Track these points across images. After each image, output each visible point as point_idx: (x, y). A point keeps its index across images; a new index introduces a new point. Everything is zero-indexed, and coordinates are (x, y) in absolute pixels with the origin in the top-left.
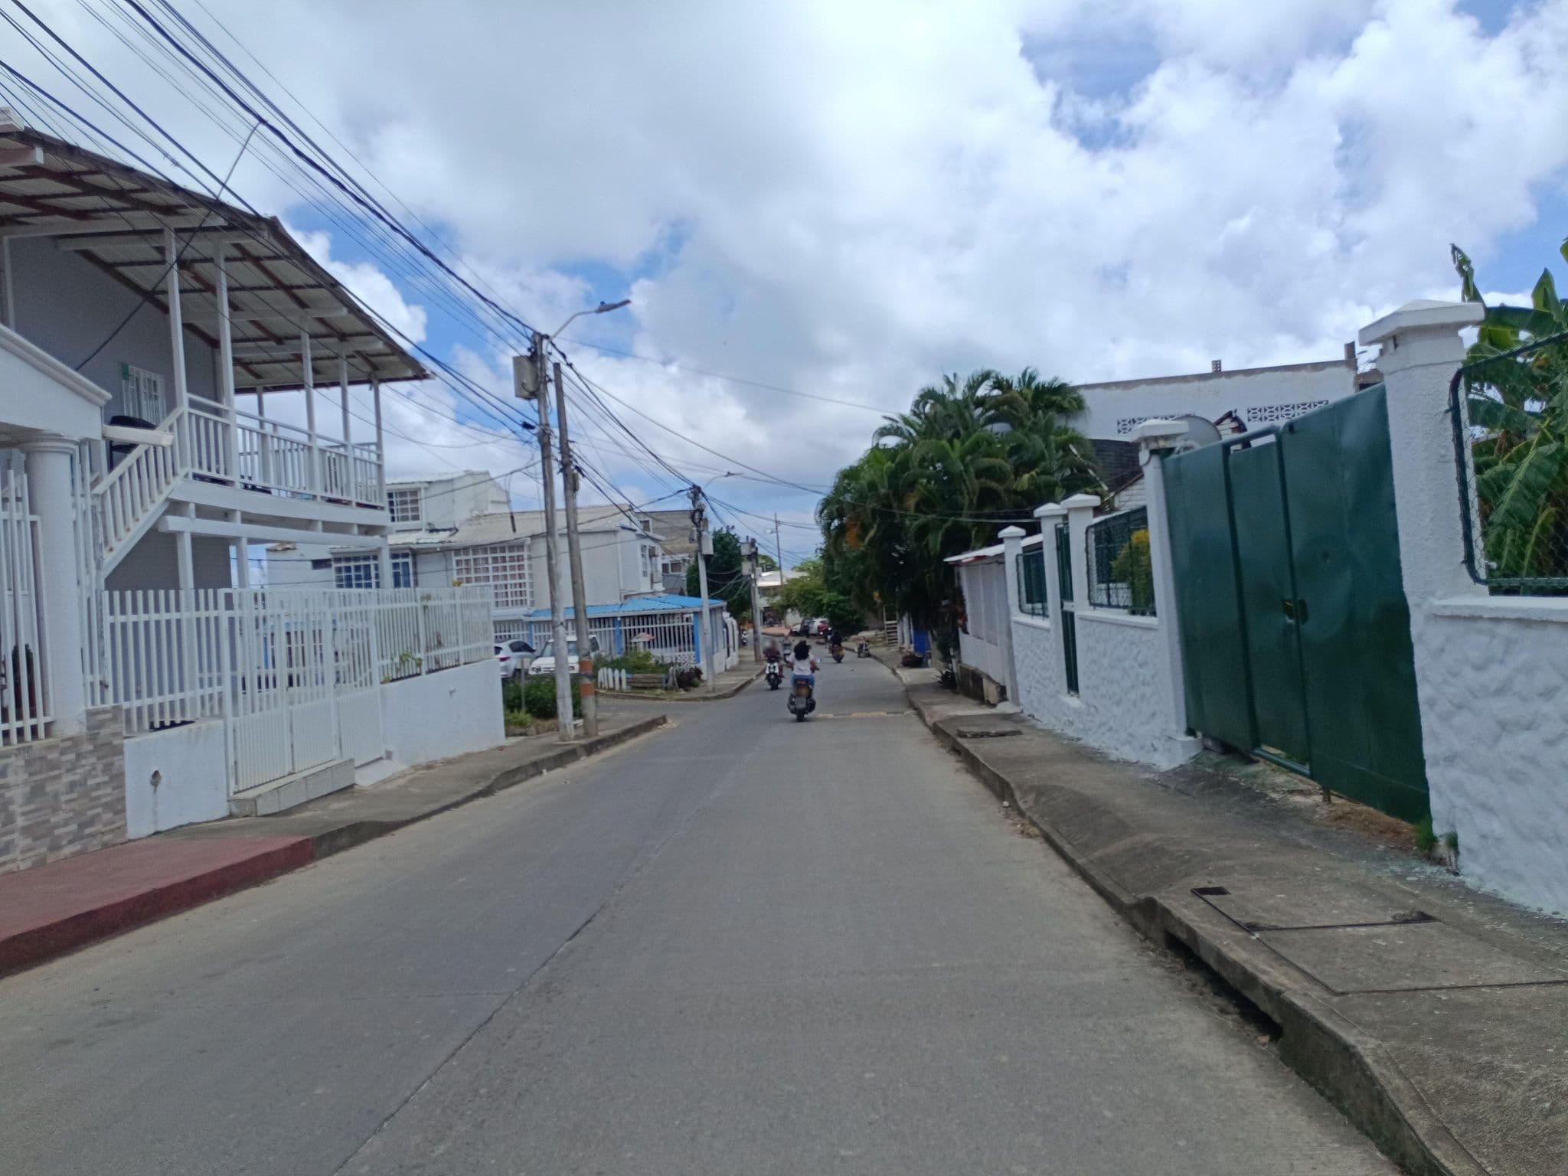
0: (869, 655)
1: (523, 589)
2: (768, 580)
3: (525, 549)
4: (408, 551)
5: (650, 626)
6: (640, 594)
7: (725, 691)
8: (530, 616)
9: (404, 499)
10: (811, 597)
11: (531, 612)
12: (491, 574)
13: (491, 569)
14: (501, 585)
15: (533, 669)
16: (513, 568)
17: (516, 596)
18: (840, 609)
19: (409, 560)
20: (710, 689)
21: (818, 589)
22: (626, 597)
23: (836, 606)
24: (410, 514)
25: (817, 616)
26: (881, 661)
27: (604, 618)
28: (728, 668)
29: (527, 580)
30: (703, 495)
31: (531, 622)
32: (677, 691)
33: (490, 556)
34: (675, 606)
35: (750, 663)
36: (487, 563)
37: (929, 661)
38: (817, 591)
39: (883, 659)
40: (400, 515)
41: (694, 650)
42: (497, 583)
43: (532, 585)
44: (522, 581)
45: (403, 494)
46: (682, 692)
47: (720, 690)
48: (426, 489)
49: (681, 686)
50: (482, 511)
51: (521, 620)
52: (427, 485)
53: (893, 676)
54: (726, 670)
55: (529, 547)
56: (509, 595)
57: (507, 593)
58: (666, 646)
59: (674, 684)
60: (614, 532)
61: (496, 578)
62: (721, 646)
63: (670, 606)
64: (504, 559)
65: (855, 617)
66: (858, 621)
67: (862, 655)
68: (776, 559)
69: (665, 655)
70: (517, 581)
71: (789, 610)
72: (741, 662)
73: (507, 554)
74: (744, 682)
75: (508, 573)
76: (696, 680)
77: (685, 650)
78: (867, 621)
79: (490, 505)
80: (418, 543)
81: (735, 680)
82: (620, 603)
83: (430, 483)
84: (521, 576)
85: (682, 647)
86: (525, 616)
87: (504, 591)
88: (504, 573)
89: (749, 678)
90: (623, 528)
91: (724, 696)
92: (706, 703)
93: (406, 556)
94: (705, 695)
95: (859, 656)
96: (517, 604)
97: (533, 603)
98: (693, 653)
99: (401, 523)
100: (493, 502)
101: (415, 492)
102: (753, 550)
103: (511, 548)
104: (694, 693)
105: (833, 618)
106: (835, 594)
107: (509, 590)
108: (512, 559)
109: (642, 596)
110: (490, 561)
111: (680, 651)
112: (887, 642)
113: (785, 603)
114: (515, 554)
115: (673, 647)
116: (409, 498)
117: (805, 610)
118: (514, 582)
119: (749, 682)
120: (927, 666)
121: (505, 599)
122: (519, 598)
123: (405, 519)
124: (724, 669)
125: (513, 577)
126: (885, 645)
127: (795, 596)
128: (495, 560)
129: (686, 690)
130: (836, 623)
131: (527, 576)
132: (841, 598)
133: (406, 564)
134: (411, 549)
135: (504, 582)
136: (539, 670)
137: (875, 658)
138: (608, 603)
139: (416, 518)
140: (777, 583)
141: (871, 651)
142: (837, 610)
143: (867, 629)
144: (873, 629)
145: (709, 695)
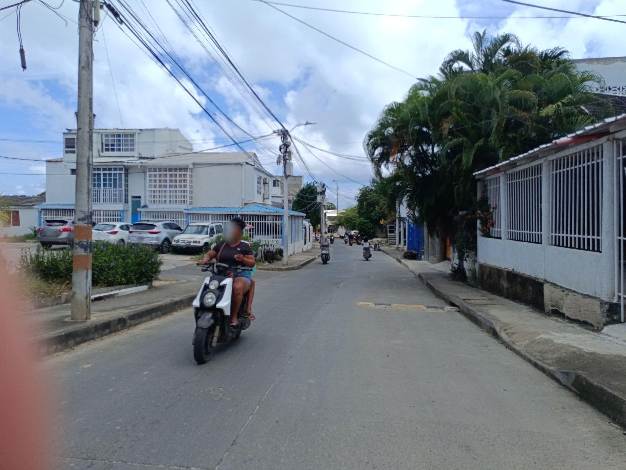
0: (380, 250)
1: (185, 194)
2: (331, 213)
3: (188, 170)
4: (122, 167)
5: (254, 222)
6: (254, 203)
7: (295, 265)
8: (188, 210)
9: (127, 138)
10: (350, 220)
11: (190, 208)
12: (168, 184)
13: (168, 181)
14: (173, 191)
15: (175, 240)
16: (180, 181)
17: (181, 198)
18: (365, 226)
19: (123, 172)
20: (285, 263)
21: (354, 217)
22: (245, 204)
23: (363, 225)
24: (129, 147)
25: (353, 230)
26: (388, 254)
27: (230, 215)
28: (304, 250)
29: (188, 189)
30: (290, 136)
31: (189, 214)
32: (263, 262)
33: (168, 173)
34: (272, 211)
35: (317, 249)
36: (166, 177)
37: (423, 256)
38: (353, 218)
39: (389, 253)
40: (124, 148)
41: (281, 238)
42: (171, 189)
43: (191, 192)
44: (185, 189)
45: (126, 136)
46: (267, 263)
47: (291, 264)
48: (138, 133)
49: (266, 259)
50: (173, 151)
51: (182, 212)
52: (139, 131)
53: (398, 264)
54: (303, 251)
55: (191, 170)
56: (178, 197)
57: (176, 195)
58: (265, 234)
59: (262, 258)
60: (241, 164)
61: (171, 186)
62: (301, 238)
63: (270, 211)
64: (176, 175)
65: (372, 231)
66: (373, 233)
67: (376, 249)
68: (335, 204)
69: (262, 239)
70: (183, 189)
71: (340, 227)
72: (313, 248)
73: (178, 173)
74: (308, 260)
75: (178, 184)
76: (278, 256)
77: (276, 238)
78: (377, 233)
79: (178, 148)
80: (128, 163)
81: (305, 258)
82: (241, 207)
83: (141, 130)
84: (185, 186)
85: (275, 236)
86: (185, 210)
87: (174, 194)
88: (175, 184)
89: (314, 257)
90: (247, 163)
91: (293, 269)
92: (280, 272)
93: (121, 169)
94: (280, 267)
95: (374, 250)
96: (181, 202)
97: (191, 203)
98: (280, 240)
99: (124, 152)
100: (180, 147)
101: (132, 135)
102: (323, 189)
103: (181, 169)
104: (276, 265)
105: (361, 230)
106: (363, 219)
107: (178, 194)
108: (180, 175)
109: (255, 204)
110: (168, 176)
111: (273, 238)
112: (388, 244)
113: (338, 223)
114: (183, 173)
115: (269, 235)
116: (129, 138)
117: (347, 226)
118: (180, 189)
119: (313, 260)
120: (420, 259)
121: (175, 199)
122: (183, 199)
123: (126, 150)
124: (301, 251)
125: (180, 186)
126: (388, 246)
127: (343, 219)
128: (171, 176)
129: (270, 262)
130: (362, 233)
131: (188, 186)
132: (366, 221)
133: (120, 174)
134: (124, 166)
135: (175, 189)
136: (178, 241)
137: (384, 252)
138: (235, 206)
139: (133, 150)
140: (336, 215)
141: (381, 248)
142: (363, 227)
143: (377, 237)
144: (380, 238)
145: (282, 267)
